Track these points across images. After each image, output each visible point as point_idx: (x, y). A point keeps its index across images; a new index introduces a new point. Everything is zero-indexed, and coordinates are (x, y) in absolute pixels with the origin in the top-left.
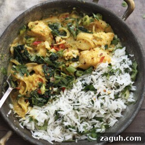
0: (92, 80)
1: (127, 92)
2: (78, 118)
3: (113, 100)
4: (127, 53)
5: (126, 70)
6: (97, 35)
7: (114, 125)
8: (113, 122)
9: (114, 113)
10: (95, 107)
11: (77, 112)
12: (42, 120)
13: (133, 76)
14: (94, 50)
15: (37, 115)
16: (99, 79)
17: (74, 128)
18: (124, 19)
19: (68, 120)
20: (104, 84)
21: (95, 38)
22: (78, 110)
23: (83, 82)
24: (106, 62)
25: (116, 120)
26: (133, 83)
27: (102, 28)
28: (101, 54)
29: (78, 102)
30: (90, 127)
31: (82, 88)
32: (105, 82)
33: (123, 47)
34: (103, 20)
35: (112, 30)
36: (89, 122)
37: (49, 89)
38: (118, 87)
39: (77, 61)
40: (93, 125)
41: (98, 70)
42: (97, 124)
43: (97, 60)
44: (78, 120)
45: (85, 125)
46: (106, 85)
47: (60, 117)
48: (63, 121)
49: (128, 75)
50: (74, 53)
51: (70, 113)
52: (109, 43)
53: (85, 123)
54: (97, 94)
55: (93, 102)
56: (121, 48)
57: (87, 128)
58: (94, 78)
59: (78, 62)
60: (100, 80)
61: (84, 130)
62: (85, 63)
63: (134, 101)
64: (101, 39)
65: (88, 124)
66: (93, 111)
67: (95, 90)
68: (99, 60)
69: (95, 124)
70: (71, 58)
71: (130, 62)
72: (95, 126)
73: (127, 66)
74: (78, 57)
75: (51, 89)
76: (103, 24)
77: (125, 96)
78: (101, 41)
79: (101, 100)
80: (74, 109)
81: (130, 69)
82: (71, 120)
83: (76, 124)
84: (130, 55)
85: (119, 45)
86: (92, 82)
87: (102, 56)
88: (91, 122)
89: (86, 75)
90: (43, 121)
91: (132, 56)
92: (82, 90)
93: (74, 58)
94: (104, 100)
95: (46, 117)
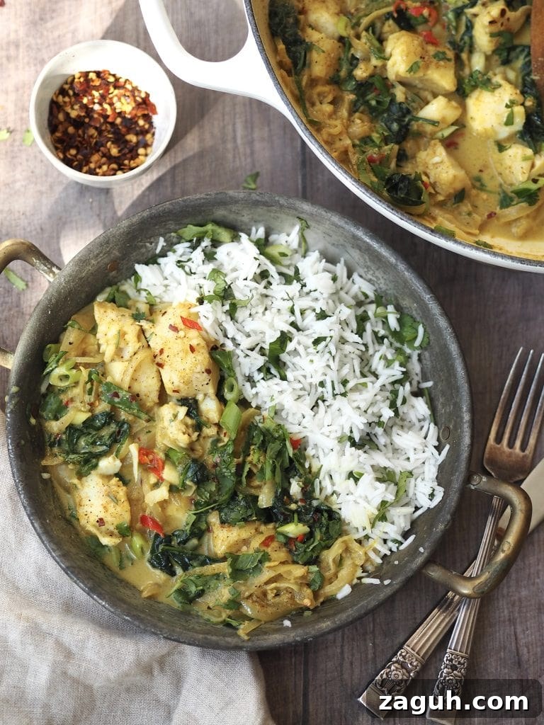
0: (252, 350)
1: (273, 251)
2: (365, 385)
3: (304, 286)
4: (152, 260)
5: (209, 257)
6: (108, 350)
7: (369, 281)
8: (361, 285)
9: (339, 283)
10: (332, 333)
11: (350, 385)
12: (376, 489)
13: (224, 235)
14: (162, 351)
15: (366, 504)
16: (247, 329)
17: (395, 393)
18: (54, 269)
19: (375, 409)
20: (260, 314)
21: (119, 352)
22: (345, 383)
23: (258, 376)
24: (197, 314)
25: (355, 276)
26: (244, 236)
27: (83, 341)
28: (174, 329)
29: (322, 384)
30: (385, 350)
31: (277, 380)
32: (253, 312)
33: (135, 273)
34: (57, 341)
35: (87, 308)
36: (371, 351)
37: (293, 512)
38: (264, 275)
39: (196, 401)
40: (380, 340)
41: (220, 333)
42: (376, 330)
43: (194, 337)
44: (370, 385)
45: (382, 362)
46: (261, 310)
47: (368, 434)
48: (380, 424)
49: (221, 252)
50: (175, 416)
51: (355, 404)
52: (127, 312)
53: (377, 364)
54: (293, 330)
55: (317, 342)
56: (138, 279)
57: (390, 357)
58: (245, 343)
59: (200, 397)
60: (250, 325)
61: (397, 364)
62: (208, 371)
63: (297, 228)
64: (121, 335)
65: (378, 355)
66: (343, 341)
67: (284, 338)
68: (193, 333)
69: (375, 333)
70: (189, 421)
71: (181, 248)
72: (382, 332)
73: (198, 255)
74: (183, 401)
75: (293, 506)
76: (71, 340)
77: (284, 255)
78: (125, 334)
79: (306, 321)
80: (344, 395)
81: (204, 244)
82: (372, 404)
83: (383, 387)
84: (158, 251)
85: (128, 287)
86: (258, 349)
87: (180, 325)
88: (370, 344)
89: (237, 370)
90: (382, 486)
91: (161, 242)
92: (284, 378)
93: (188, 414)
94: (308, 312)
95: (368, 479)
